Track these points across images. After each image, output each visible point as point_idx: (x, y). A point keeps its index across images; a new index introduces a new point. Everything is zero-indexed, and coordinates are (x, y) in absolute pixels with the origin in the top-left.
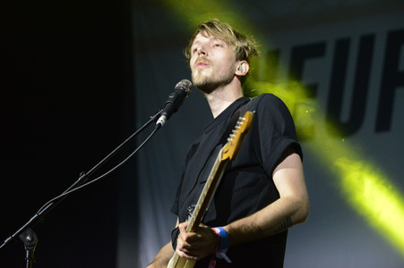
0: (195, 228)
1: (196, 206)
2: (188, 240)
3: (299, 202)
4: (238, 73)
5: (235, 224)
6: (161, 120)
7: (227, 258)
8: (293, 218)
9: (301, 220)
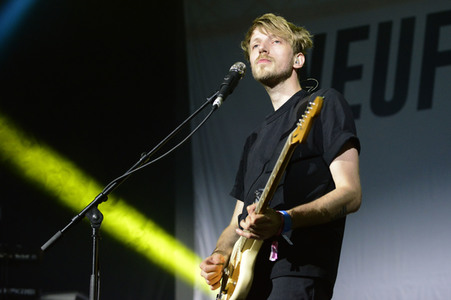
0: (263, 210)
1: (264, 190)
2: (257, 221)
3: (354, 193)
4: (296, 66)
5: (298, 209)
6: (217, 101)
7: (288, 241)
8: (349, 207)
9: (355, 210)
